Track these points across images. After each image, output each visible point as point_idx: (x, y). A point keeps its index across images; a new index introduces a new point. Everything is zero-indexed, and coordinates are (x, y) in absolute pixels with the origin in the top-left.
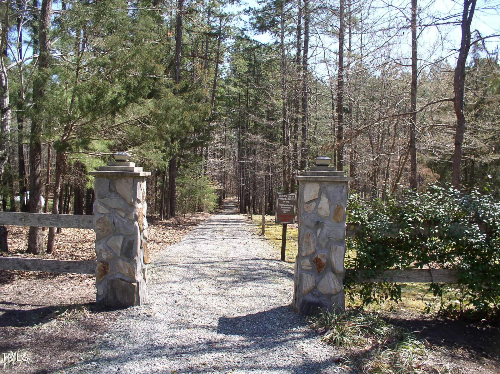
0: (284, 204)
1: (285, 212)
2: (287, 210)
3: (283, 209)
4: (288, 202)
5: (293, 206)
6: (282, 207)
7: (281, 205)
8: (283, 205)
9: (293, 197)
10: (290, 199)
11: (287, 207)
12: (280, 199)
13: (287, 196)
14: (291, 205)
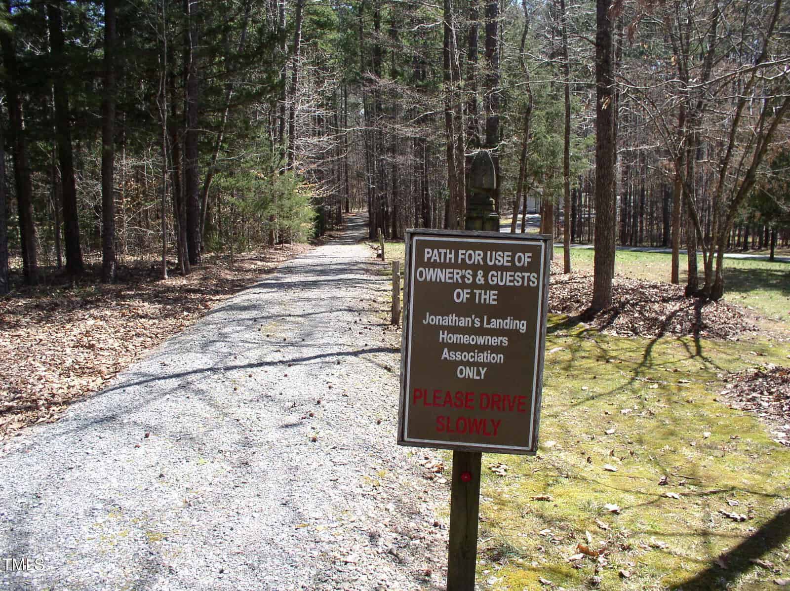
0: (463, 310)
1: (469, 373)
2: (483, 358)
3: (454, 347)
4: (490, 298)
5: (522, 326)
6: (444, 336)
7: (431, 319)
8: (451, 320)
9: (526, 258)
10: (507, 279)
11: (482, 332)
12: (431, 275)
13: (477, 257)
14: (509, 323)
